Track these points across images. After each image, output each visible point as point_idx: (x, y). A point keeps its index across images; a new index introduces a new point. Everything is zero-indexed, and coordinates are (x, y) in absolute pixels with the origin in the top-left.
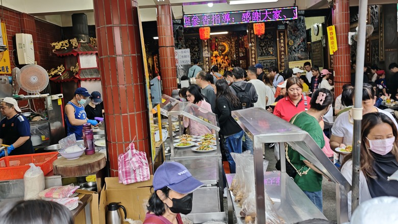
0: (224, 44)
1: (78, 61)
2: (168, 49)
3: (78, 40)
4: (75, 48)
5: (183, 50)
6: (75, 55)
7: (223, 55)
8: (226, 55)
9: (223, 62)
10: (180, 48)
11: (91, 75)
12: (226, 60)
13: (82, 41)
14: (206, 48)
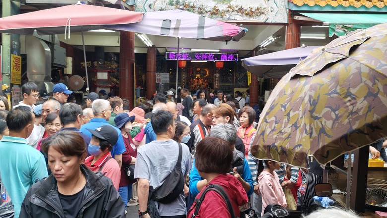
0: (206, 69)
1: (96, 75)
2: (152, 73)
3: (98, 62)
4: (96, 67)
5: (165, 73)
6: (95, 71)
7: (204, 78)
8: (206, 78)
9: (203, 84)
10: (163, 72)
11: (104, 84)
12: (206, 83)
13: (100, 63)
14: (184, 73)
